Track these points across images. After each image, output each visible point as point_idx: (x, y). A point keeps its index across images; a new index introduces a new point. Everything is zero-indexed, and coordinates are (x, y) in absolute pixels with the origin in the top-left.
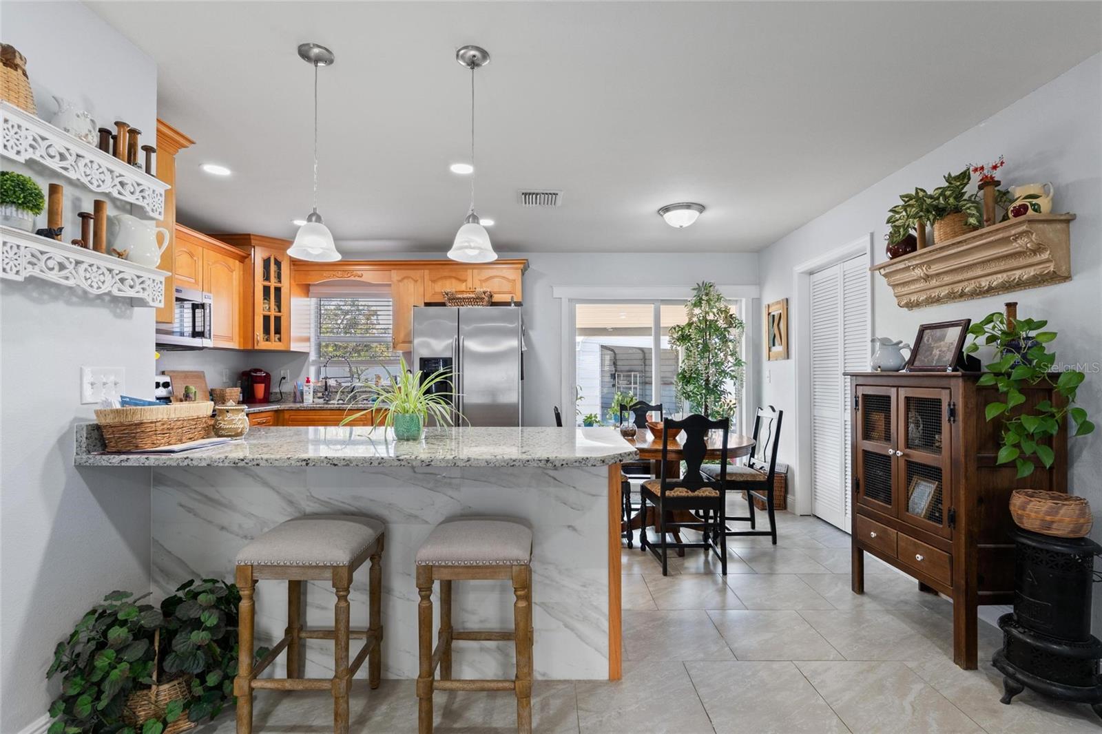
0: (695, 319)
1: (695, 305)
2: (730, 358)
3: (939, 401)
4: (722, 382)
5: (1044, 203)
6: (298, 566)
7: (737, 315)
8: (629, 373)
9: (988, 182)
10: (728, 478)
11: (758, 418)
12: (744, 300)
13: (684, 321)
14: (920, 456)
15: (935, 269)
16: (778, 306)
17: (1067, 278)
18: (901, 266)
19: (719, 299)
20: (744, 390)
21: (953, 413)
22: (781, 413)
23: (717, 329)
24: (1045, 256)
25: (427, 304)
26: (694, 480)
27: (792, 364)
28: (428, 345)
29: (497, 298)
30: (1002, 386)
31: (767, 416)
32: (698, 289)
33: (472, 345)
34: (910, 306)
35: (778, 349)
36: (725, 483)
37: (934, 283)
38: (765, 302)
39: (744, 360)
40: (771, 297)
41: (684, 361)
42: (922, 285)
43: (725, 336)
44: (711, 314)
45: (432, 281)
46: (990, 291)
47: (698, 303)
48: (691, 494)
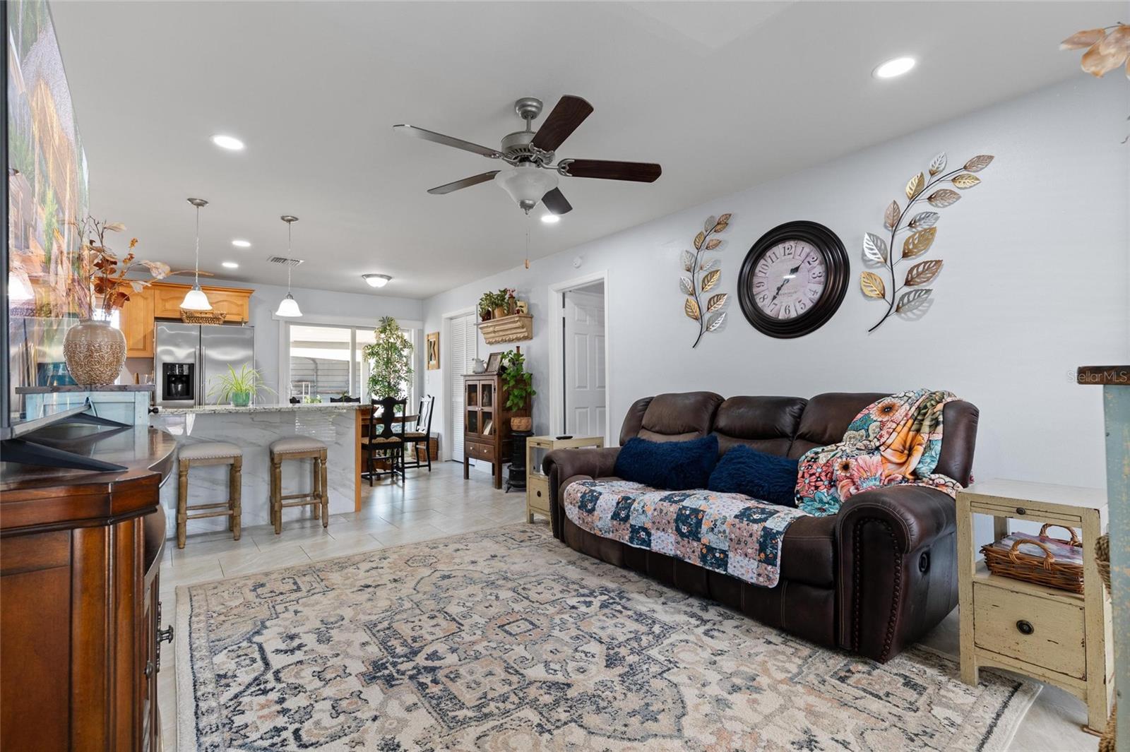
0: (381, 342)
1: (381, 332)
2: (404, 368)
3: (491, 385)
4: (398, 384)
5: (525, 310)
6: (216, 458)
7: (408, 340)
8: (300, 383)
9: (511, 297)
10: (405, 436)
11: (422, 402)
12: (413, 330)
13: (373, 341)
14: (487, 409)
15: (497, 328)
16: (434, 336)
17: (531, 339)
18: (485, 325)
19: (397, 329)
20: (413, 388)
21: (495, 389)
22: (434, 398)
23: (396, 349)
24: (525, 330)
25: (157, 319)
26: (388, 433)
27: (441, 370)
28: (170, 353)
29: (229, 318)
30: (508, 378)
31: (426, 400)
32: (383, 321)
33: (213, 354)
34: (490, 343)
35: (433, 362)
36: (404, 438)
37: (497, 334)
38: (427, 332)
39: (413, 369)
40: (430, 330)
41: (374, 369)
42: (493, 335)
43: (401, 354)
44: (392, 339)
45: (163, 300)
46: (511, 341)
47: (384, 331)
48: (386, 441)
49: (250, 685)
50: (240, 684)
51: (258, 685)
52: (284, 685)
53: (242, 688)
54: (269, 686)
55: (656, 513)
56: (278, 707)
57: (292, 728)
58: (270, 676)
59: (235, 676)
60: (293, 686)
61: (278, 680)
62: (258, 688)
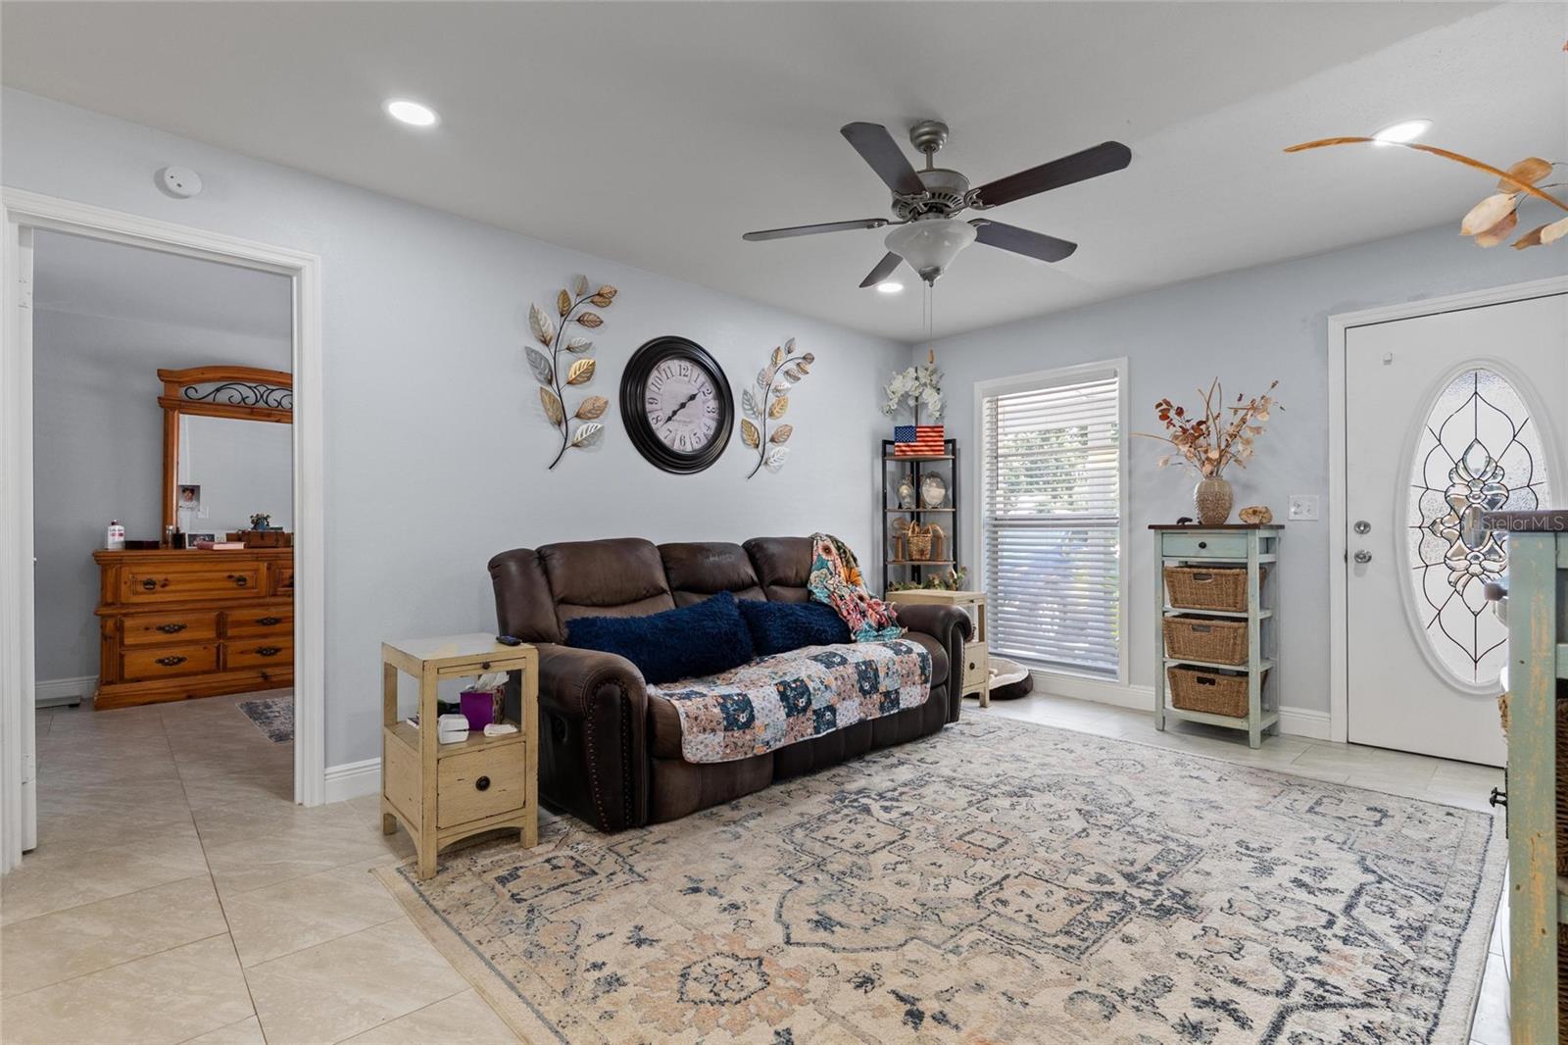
49: (1333, 1006)
50: (1348, 1017)
51: (1323, 998)
52: (1289, 973)
53: (1348, 1011)
54: (1310, 986)
55: (839, 683)
56: (1323, 957)
57: (1329, 933)
58: (1296, 997)
59: (1345, 1034)
60: (1280, 964)
61: (1291, 984)
62: (1325, 994)
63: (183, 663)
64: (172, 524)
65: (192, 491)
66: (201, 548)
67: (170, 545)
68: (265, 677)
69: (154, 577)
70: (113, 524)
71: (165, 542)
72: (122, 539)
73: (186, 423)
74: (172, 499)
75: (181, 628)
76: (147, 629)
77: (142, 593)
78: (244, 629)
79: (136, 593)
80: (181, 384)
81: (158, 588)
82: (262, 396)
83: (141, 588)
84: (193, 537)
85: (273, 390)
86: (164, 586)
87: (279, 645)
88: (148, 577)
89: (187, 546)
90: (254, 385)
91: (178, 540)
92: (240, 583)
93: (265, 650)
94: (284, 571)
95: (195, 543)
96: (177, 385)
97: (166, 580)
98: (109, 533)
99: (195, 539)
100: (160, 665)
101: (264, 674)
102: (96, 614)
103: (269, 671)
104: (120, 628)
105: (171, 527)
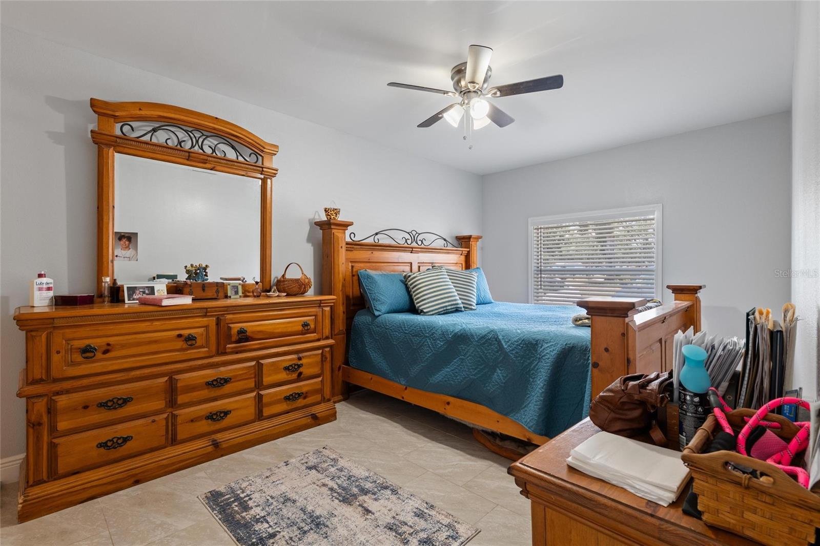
63: (129, 444)
64: (108, 276)
65: (128, 239)
66: (143, 303)
67: (107, 299)
68: (216, 444)
69: (93, 342)
70: (40, 276)
71: (101, 296)
72: (51, 294)
73: (121, 163)
74: (108, 248)
75: (126, 401)
76: (86, 407)
77: (79, 364)
78: (195, 394)
79: (73, 364)
80: (116, 118)
81: (99, 355)
82: (197, 142)
83: (78, 357)
84: (132, 290)
85: (207, 137)
86: (106, 352)
87: (228, 408)
88: (87, 342)
89: (127, 301)
90: (190, 129)
91: (116, 294)
92: (190, 343)
93: (216, 414)
94: (232, 325)
95: (135, 297)
96: (112, 120)
97: (108, 345)
98: (36, 287)
99: (134, 292)
100: (102, 450)
101: (214, 440)
102: (19, 395)
103: (219, 437)
104: (51, 411)
105: (108, 279)
